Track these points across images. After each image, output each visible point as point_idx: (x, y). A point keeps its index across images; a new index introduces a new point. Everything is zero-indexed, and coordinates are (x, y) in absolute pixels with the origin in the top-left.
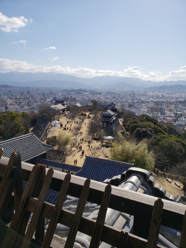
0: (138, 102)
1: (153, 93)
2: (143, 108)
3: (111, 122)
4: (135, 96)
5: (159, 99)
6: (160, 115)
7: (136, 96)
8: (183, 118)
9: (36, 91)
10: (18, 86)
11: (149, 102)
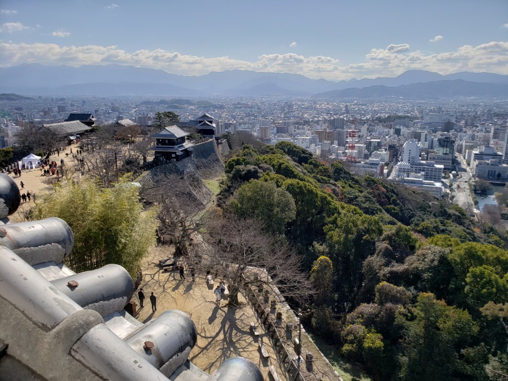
0: (297, 123)
1: (328, 104)
2: (304, 134)
3: (177, 154)
4: (292, 112)
5: (340, 115)
6: (337, 146)
7: (294, 111)
8: (382, 151)
9: (80, 105)
10: (40, 97)
11: (318, 122)
